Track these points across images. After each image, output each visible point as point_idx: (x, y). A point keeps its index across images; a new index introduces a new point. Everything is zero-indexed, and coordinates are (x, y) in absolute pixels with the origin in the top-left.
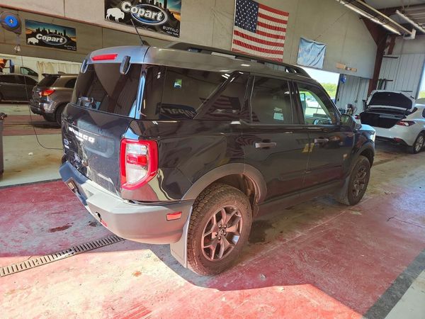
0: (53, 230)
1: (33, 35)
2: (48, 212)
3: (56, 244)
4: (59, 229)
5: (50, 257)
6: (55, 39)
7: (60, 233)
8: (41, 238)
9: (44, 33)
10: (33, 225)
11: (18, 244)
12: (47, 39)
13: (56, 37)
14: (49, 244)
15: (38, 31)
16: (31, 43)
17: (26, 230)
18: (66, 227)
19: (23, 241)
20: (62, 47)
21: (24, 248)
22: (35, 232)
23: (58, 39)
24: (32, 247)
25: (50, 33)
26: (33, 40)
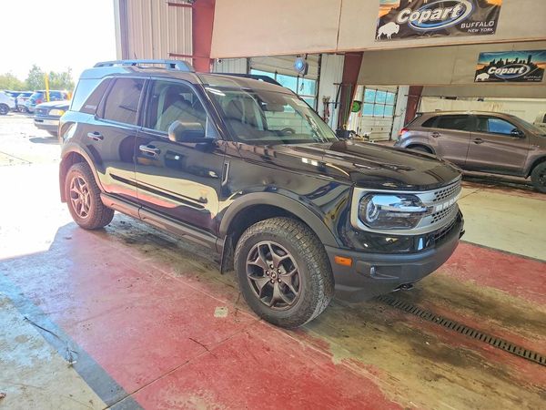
1: (485, 70)
6: (512, 71)
9: (500, 65)
12: (501, 72)
13: (514, 67)
15: (492, 64)
16: (480, 81)
20: (521, 79)
23: (516, 69)
25: (507, 63)
26: (484, 76)
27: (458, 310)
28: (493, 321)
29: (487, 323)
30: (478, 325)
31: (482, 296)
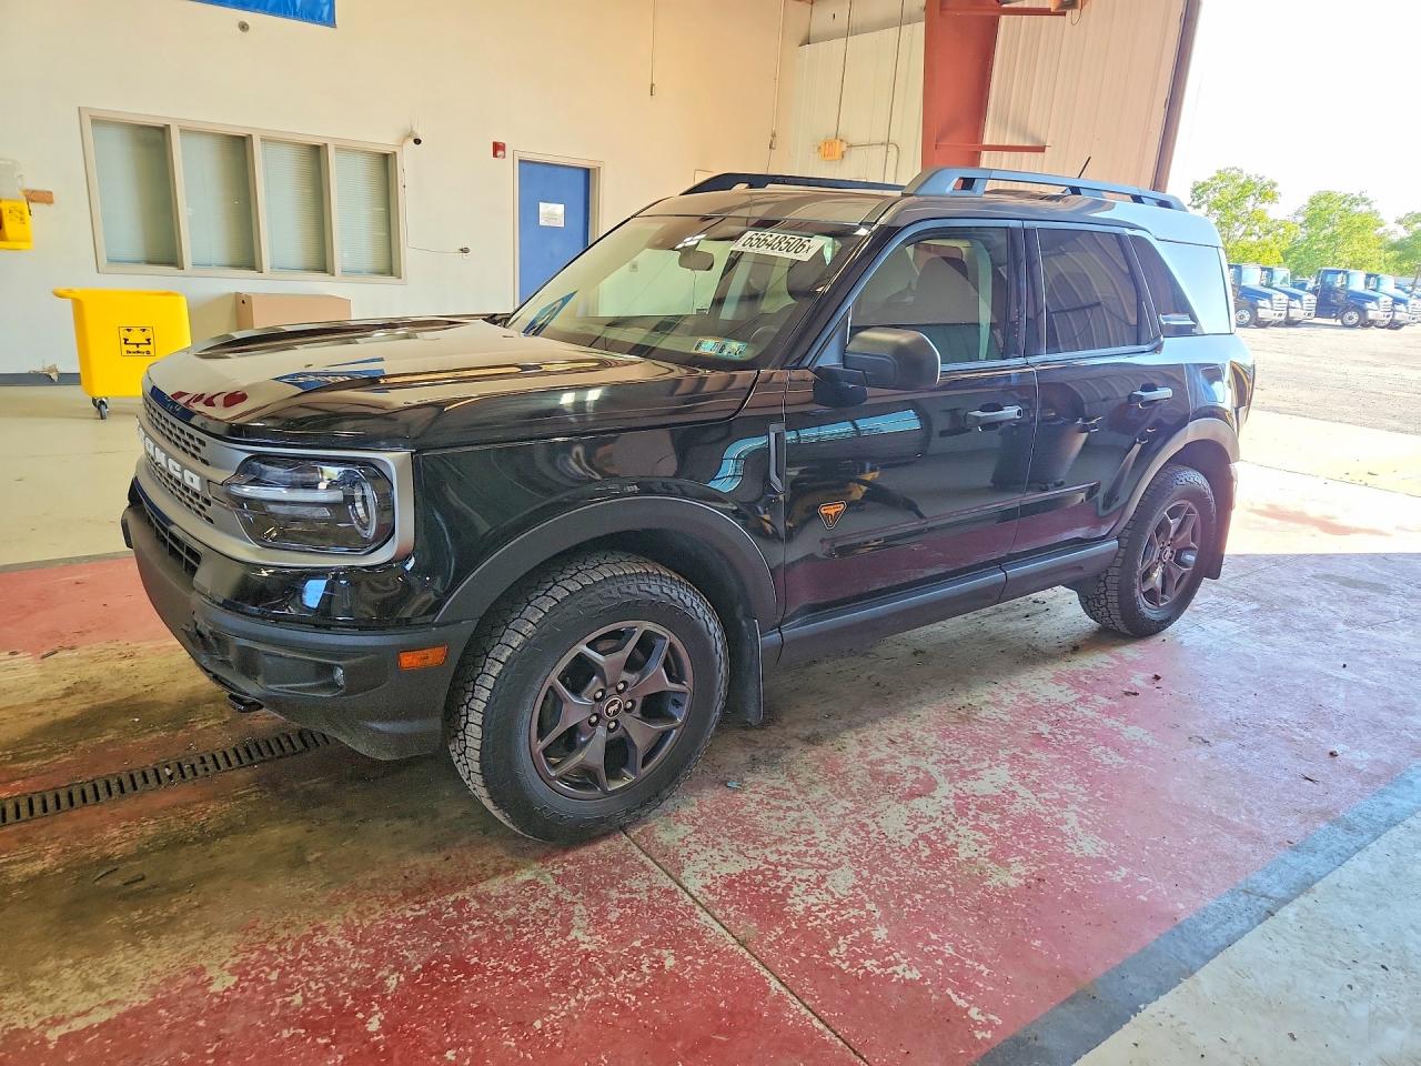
27: (150, 828)
28: (38, 866)
29: (53, 848)
30: (70, 826)
31: (133, 935)
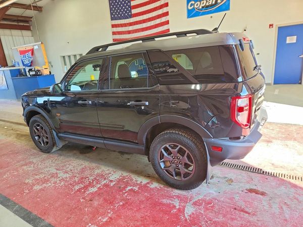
0: (263, 194)
2: (251, 219)
3: (269, 181)
4: (256, 192)
5: (278, 176)
7: (260, 189)
8: (276, 192)
10: (276, 209)
11: (297, 196)
14: (274, 184)
17: (284, 207)
18: (251, 191)
19: (291, 196)
21: (293, 190)
22: (277, 200)
24: (286, 188)
